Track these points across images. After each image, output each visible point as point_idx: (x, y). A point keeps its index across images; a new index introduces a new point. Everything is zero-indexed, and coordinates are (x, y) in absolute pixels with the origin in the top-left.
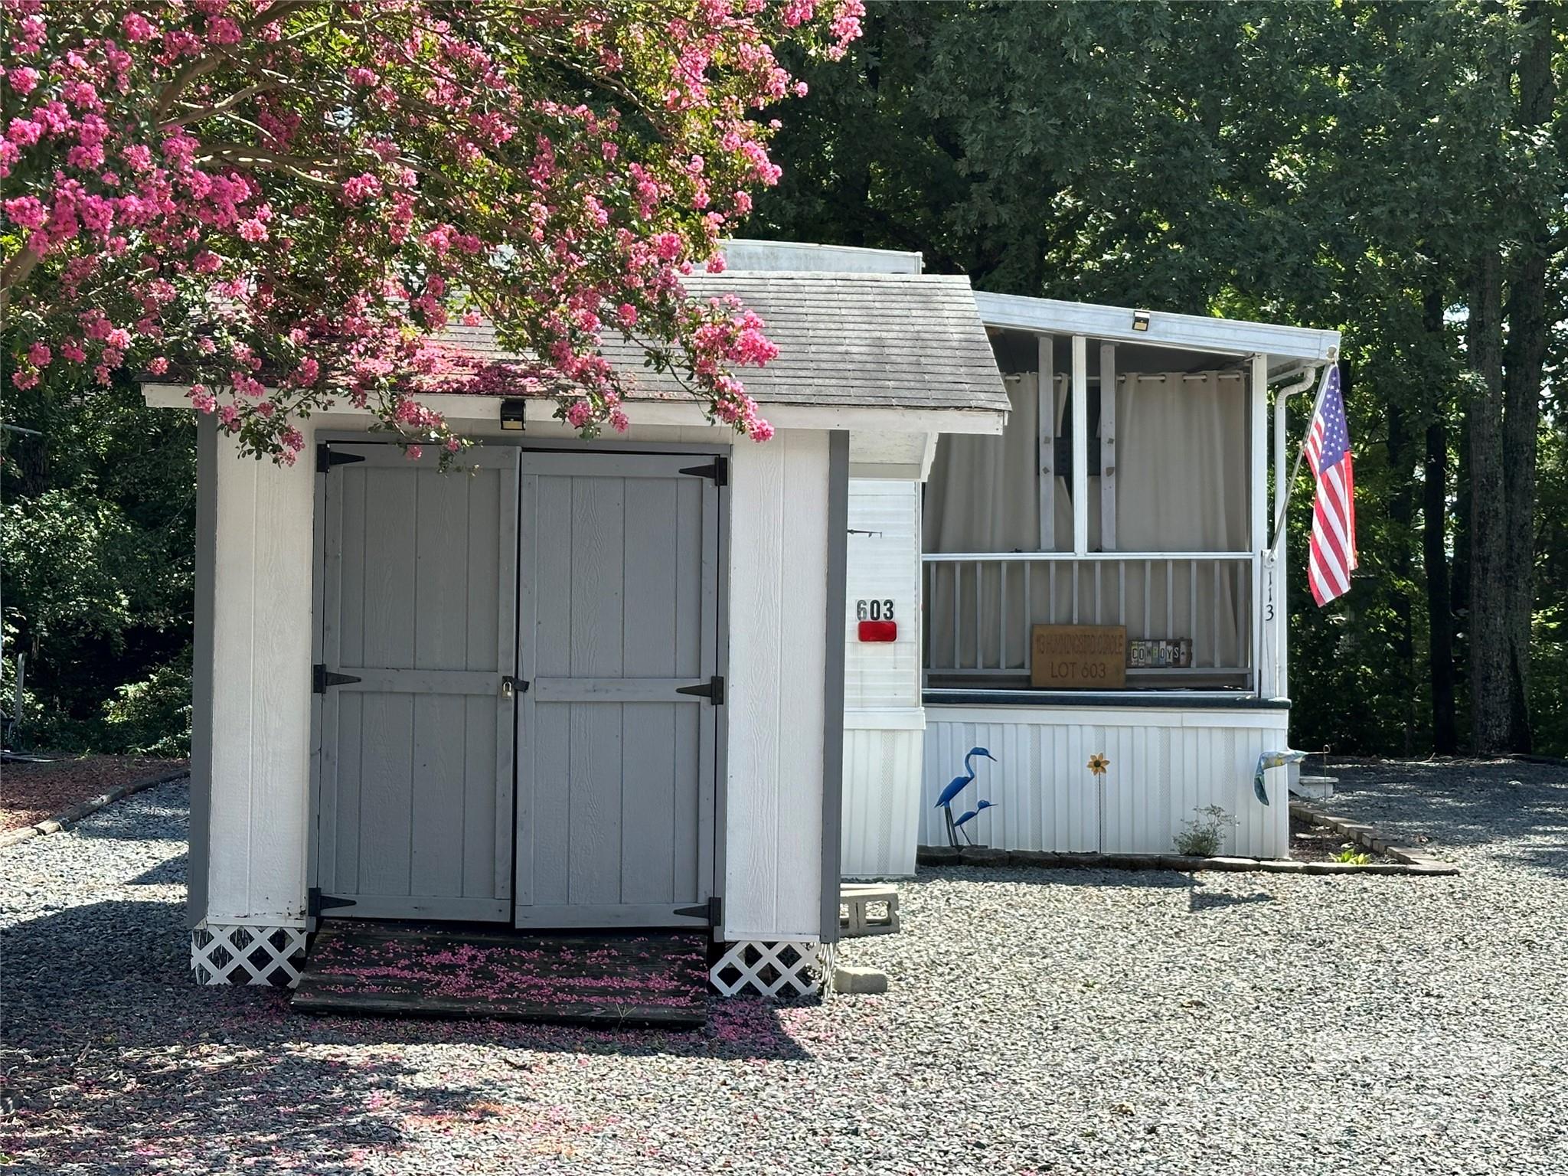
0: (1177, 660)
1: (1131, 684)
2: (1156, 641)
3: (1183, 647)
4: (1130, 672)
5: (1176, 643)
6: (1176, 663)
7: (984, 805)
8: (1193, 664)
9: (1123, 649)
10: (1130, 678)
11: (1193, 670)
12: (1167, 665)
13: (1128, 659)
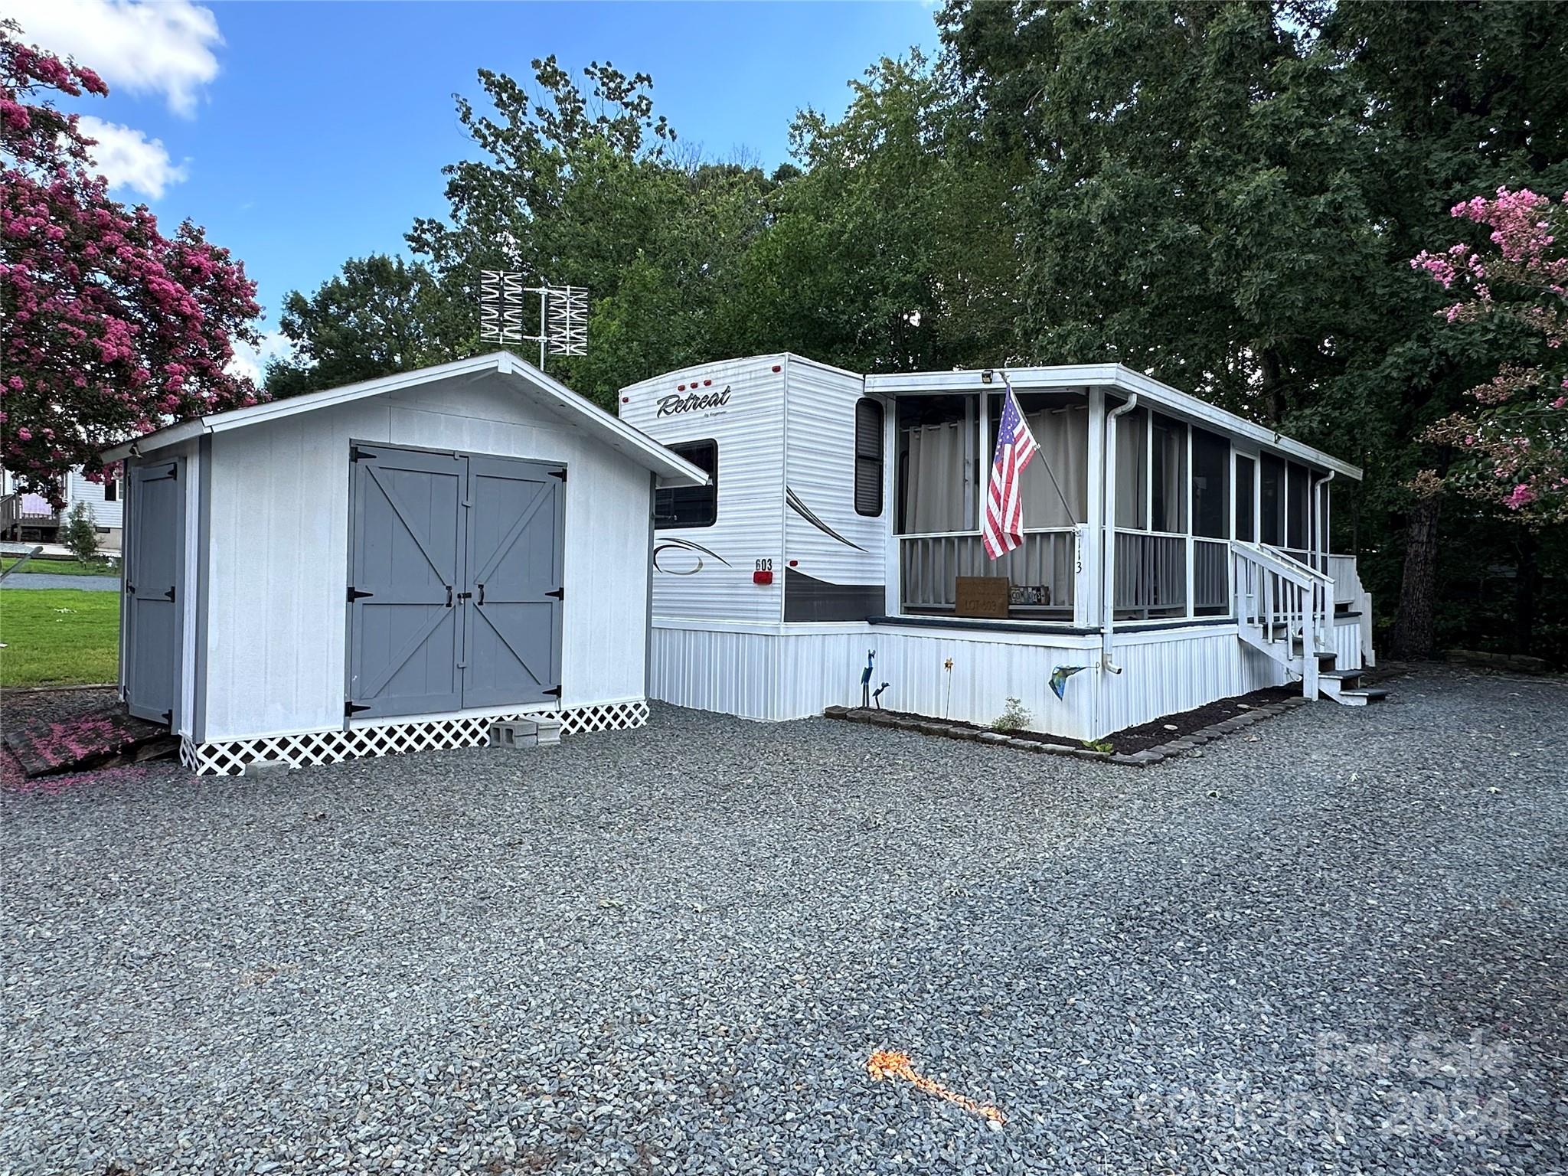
0: (1039, 600)
1: (1012, 615)
2: (1026, 588)
3: (1043, 592)
4: (1011, 607)
5: (1038, 589)
6: (1039, 602)
7: (884, 686)
8: (1052, 603)
9: (1005, 592)
10: (1011, 611)
11: (1052, 607)
12: (1034, 604)
13: (1010, 596)
